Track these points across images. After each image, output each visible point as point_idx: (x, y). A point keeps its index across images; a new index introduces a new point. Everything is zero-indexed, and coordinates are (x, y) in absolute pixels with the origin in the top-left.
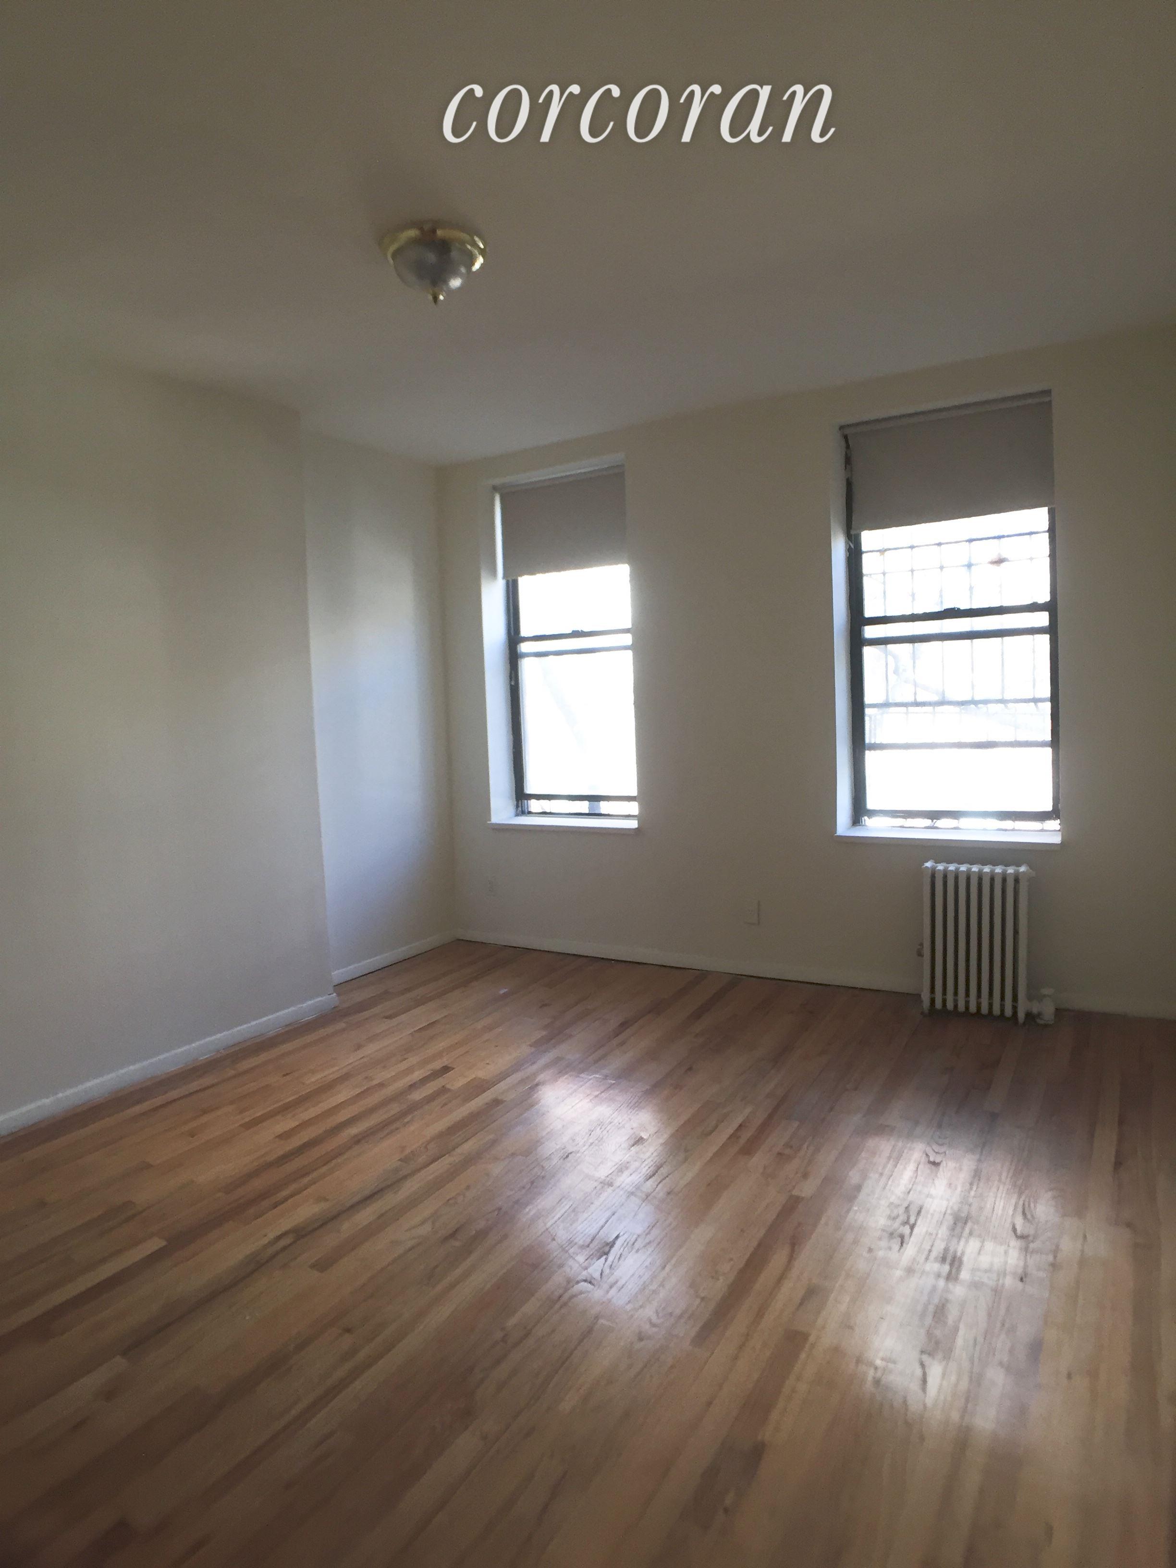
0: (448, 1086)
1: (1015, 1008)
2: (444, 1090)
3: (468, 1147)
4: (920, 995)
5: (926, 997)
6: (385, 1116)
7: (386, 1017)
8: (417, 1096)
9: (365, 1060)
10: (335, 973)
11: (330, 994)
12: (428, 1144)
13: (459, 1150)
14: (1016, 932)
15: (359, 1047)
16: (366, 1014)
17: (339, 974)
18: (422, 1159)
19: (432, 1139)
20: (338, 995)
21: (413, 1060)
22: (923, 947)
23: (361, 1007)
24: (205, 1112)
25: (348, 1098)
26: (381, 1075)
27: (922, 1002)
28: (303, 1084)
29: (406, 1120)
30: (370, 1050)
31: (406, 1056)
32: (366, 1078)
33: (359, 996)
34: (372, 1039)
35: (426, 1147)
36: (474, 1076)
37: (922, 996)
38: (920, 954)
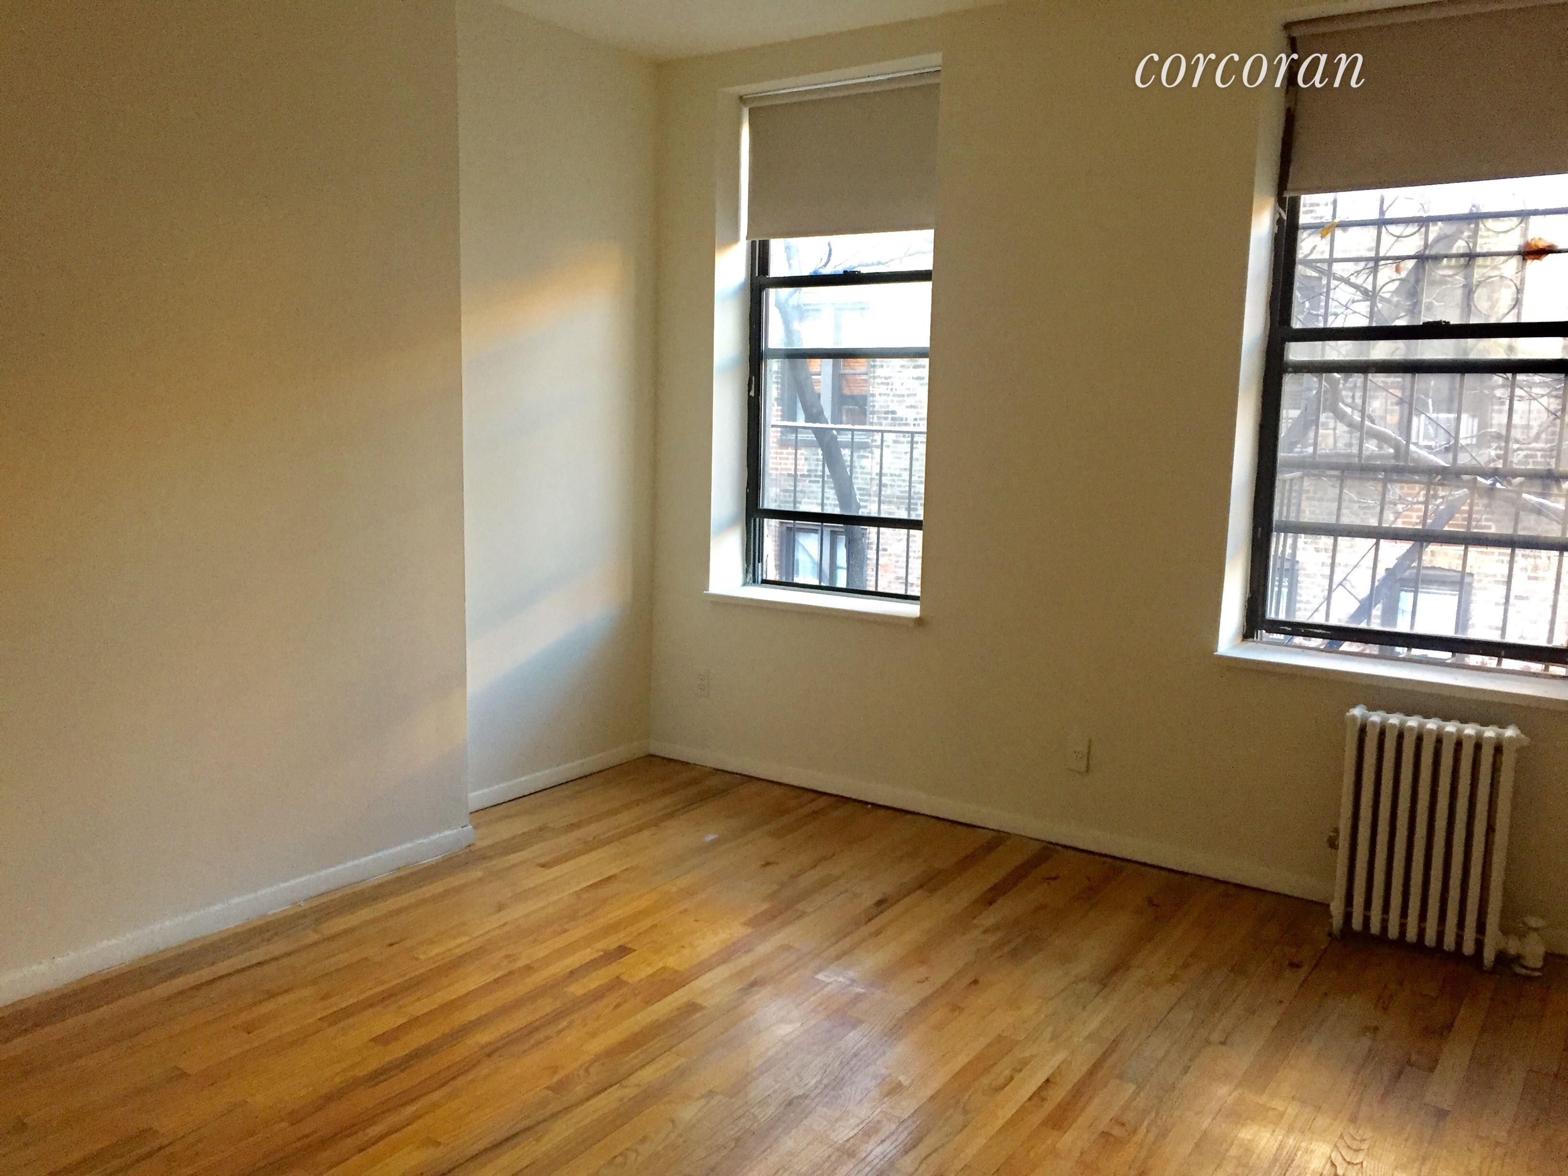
0: (624, 978)
1: (1479, 944)
2: (617, 983)
3: (648, 1075)
4: (1328, 906)
5: (1337, 908)
6: (530, 1018)
7: (543, 866)
8: (577, 989)
9: (506, 929)
10: (472, 795)
11: (465, 826)
12: (590, 1066)
13: (633, 1079)
14: (1490, 829)
15: (500, 907)
16: (513, 858)
17: (478, 797)
18: (579, 1090)
19: (597, 1058)
20: (476, 827)
21: (577, 932)
22: (1338, 835)
23: (509, 847)
24: (272, 995)
25: (480, 985)
26: (528, 954)
27: (1331, 916)
28: (417, 959)
29: (560, 1027)
30: (516, 913)
31: (566, 927)
32: (507, 956)
33: (505, 831)
34: (521, 897)
35: (587, 1070)
36: (661, 965)
37: (1332, 908)
38: (1333, 844)
